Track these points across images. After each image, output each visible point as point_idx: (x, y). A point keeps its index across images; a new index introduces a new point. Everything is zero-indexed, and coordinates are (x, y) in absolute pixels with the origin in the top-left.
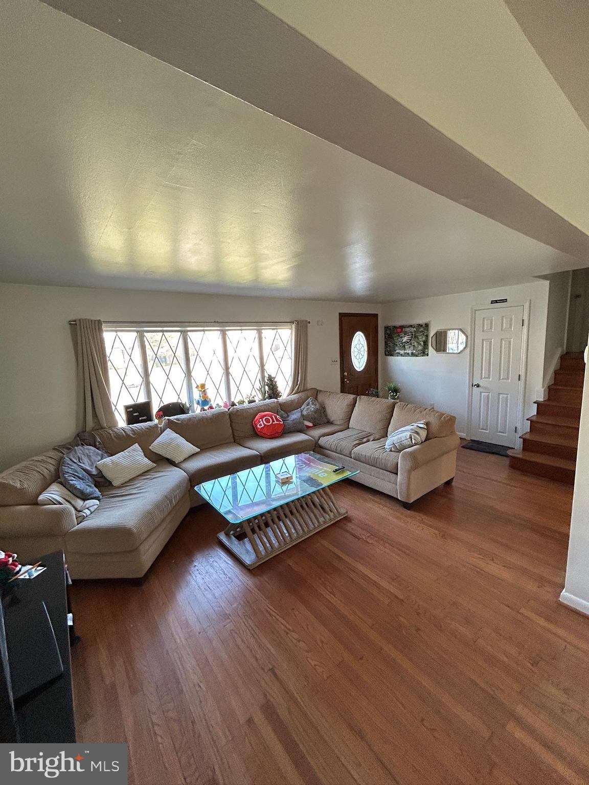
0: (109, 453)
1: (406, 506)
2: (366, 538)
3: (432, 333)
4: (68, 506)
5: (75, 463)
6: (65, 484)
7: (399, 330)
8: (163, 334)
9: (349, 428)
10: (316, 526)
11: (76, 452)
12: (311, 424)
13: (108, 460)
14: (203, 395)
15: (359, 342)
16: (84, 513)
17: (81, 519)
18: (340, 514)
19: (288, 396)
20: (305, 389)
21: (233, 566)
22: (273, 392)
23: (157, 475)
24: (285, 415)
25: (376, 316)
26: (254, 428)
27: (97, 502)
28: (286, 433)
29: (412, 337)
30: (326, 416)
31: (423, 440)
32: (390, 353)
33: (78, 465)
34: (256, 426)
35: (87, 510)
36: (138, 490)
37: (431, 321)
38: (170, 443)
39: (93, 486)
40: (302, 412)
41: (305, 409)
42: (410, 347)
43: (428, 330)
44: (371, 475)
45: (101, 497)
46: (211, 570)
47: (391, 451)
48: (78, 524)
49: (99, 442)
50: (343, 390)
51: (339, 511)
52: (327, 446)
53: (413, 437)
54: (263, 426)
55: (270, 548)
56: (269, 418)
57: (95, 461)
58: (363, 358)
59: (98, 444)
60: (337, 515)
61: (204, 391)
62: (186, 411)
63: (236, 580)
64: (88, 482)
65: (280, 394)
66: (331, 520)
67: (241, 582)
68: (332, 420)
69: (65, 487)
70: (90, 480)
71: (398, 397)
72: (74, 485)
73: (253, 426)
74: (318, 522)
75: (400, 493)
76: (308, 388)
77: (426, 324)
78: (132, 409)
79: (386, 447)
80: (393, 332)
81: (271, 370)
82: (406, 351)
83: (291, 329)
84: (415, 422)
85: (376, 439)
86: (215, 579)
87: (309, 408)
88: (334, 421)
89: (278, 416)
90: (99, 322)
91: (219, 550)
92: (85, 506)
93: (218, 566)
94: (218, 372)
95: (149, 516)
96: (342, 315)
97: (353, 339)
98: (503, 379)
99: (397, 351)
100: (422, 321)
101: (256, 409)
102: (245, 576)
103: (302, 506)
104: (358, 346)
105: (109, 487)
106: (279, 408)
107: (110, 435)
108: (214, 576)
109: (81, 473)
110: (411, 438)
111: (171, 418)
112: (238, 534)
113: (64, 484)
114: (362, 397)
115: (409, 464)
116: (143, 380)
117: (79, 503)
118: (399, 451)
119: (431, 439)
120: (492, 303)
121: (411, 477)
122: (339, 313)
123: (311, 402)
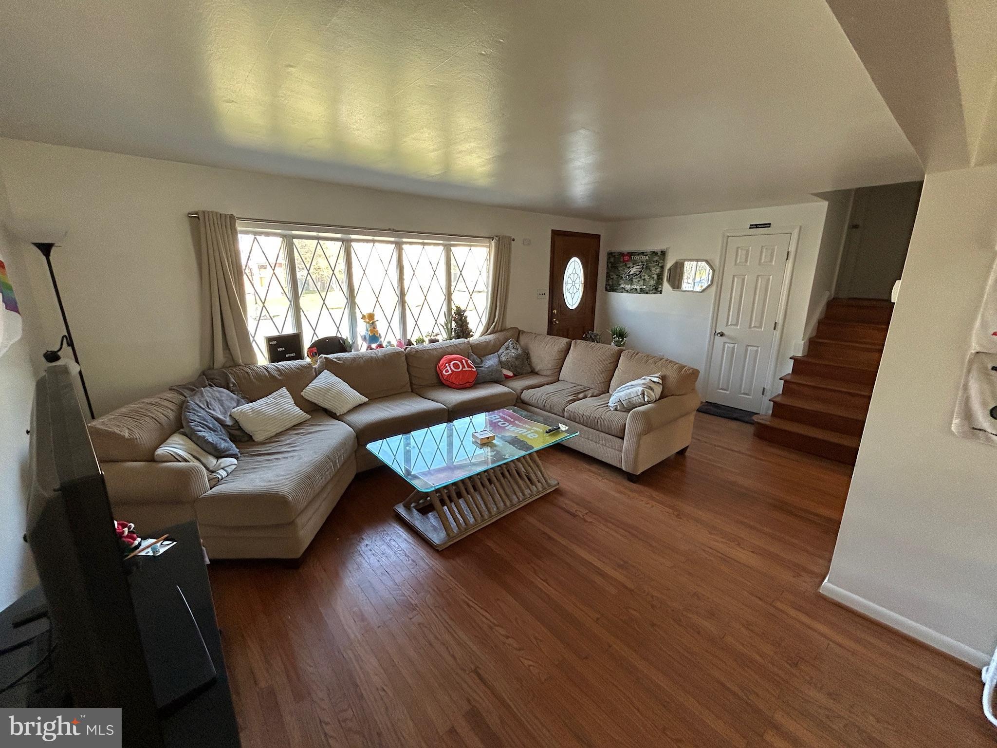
0: (247, 398)
1: (631, 478)
2: (583, 515)
3: (669, 264)
4: (197, 464)
5: (203, 409)
6: (191, 436)
7: (626, 258)
8: (318, 242)
9: (559, 381)
10: (521, 499)
11: (202, 394)
12: (511, 374)
13: (246, 407)
14: (372, 328)
15: (574, 270)
16: (218, 474)
17: (217, 482)
18: (549, 485)
19: (481, 336)
20: (503, 328)
21: (417, 545)
22: (462, 329)
23: (312, 429)
24: (478, 360)
25: (598, 237)
26: (438, 374)
27: (234, 461)
28: (480, 384)
29: (643, 268)
30: (530, 365)
31: (658, 398)
32: (612, 288)
33: (206, 411)
34: (441, 372)
35: (222, 470)
36: (289, 448)
37: (669, 248)
38: (328, 390)
39: (228, 439)
40: (499, 357)
41: (504, 354)
42: (639, 281)
43: (664, 260)
44: (589, 439)
45: (239, 455)
46: (388, 551)
47: (616, 410)
48: (211, 489)
49: (233, 383)
50: (550, 332)
51: (549, 481)
52: (533, 401)
53: (646, 393)
54: (450, 372)
55: (464, 524)
56: (459, 363)
57: (229, 408)
58: (578, 293)
59: (232, 385)
60: (546, 486)
61: (373, 323)
62: (348, 349)
63: (422, 563)
64: (222, 435)
65: (471, 333)
66: (538, 492)
67: (429, 565)
68: (536, 370)
69: (191, 439)
70: (224, 432)
71: (624, 344)
72: (204, 437)
73: (437, 373)
74: (524, 494)
75: (626, 462)
76: (507, 328)
77: (662, 252)
78: (275, 342)
79: (609, 404)
80: (618, 261)
81: (460, 300)
82: (633, 287)
83: (489, 247)
84: (648, 375)
85: (595, 394)
86: (394, 562)
87: (508, 353)
88: (539, 371)
89: (469, 361)
90: (232, 219)
91: (396, 526)
92: (219, 465)
93: (397, 546)
94: (390, 300)
95: (307, 479)
96: (555, 233)
97: (567, 267)
98: (755, 327)
99: (622, 286)
100: (658, 248)
101: (441, 350)
102: (432, 558)
103: (503, 474)
104: (572, 276)
105: (249, 443)
106: (471, 351)
107: (249, 375)
108: (392, 557)
109: (212, 423)
110: (643, 394)
111: (330, 356)
112: (421, 507)
113: (189, 436)
114: (579, 341)
115: (640, 427)
116: (291, 304)
117: (212, 461)
118: (628, 410)
119: (668, 396)
120: (750, 228)
121: (642, 442)
122: (552, 230)
123: (511, 346)
